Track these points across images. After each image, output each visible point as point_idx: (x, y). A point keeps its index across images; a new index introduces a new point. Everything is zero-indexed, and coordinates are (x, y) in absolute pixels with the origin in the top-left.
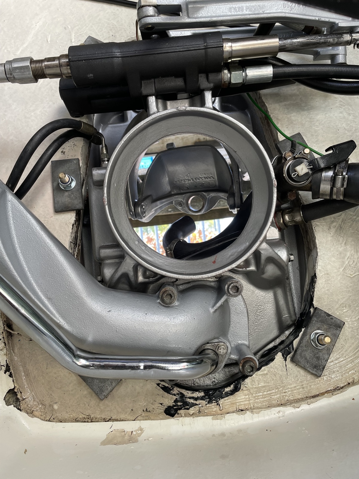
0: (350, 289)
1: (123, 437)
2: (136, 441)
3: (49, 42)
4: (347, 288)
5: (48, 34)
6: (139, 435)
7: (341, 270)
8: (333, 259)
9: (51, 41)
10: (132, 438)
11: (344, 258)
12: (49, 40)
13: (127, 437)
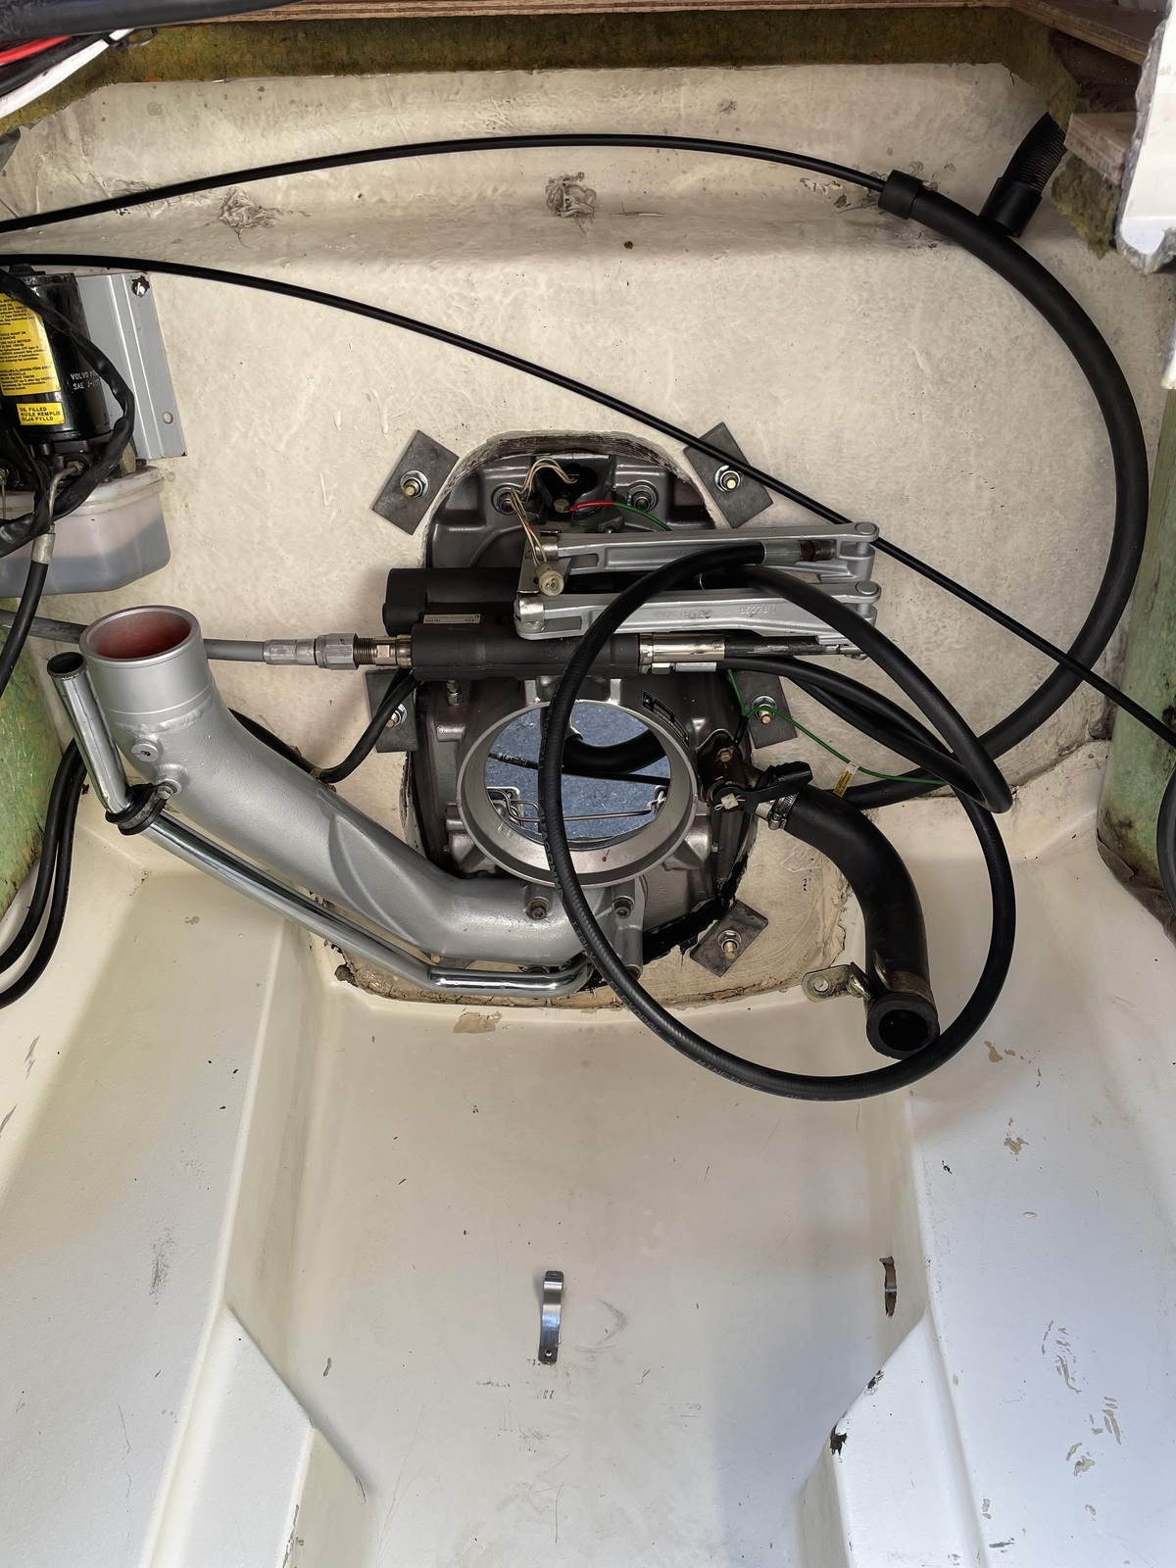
0: (788, 887)
1: (478, 1021)
2: (493, 1029)
3: (340, 429)
4: (784, 884)
5: (335, 408)
6: (497, 1021)
7: (782, 863)
8: (775, 849)
9: (342, 425)
10: (487, 1026)
11: (791, 848)
12: (338, 423)
13: (482, 1023)
